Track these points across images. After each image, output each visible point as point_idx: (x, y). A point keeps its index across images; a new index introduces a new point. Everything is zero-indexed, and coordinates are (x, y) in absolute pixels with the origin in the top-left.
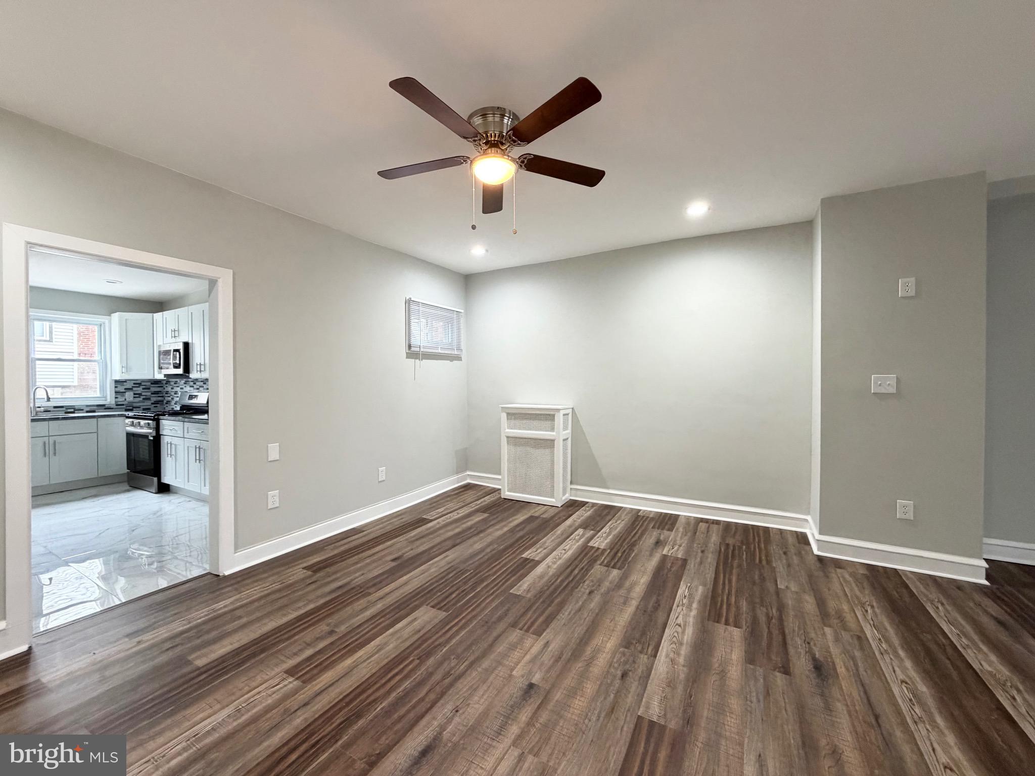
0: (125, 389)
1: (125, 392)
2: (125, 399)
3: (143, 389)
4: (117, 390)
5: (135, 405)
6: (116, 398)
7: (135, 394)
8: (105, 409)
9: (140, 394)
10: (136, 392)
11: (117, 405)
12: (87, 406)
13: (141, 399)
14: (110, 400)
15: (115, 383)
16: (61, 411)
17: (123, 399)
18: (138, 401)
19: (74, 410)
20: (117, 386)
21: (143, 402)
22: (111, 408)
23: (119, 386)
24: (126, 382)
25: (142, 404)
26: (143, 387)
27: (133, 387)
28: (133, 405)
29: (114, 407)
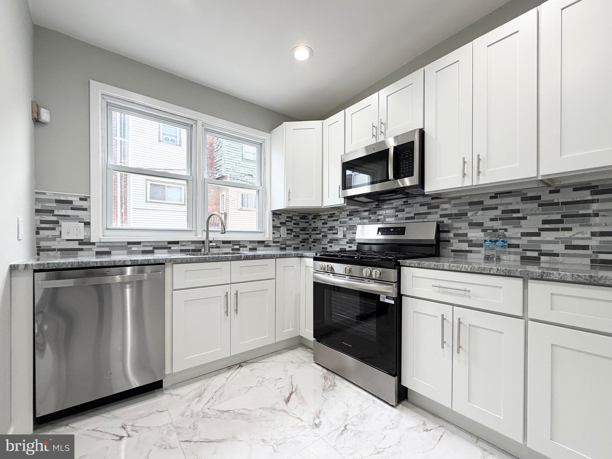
0: (281, 223)
1: (280, 227)
2: (280, 236)
3: (294, 224)
5: (288, 243)
6: (274, 233)
7: (288, 230)
8: (265, 246)
9: (291, 230)
10: (289, 228)
11: (274, 242)
12: (251, 242)
13: (292, 236)
14: (268, 235)
15: (273, 214)
16: (229, 247)
17: (279, 236)
18: (290, 238)
19: (240, 247)
20: (274, 219)
21: (294, 240)
22: (270, 246)
23: (275, 219)
24: (281, 215)
25: (293, 242)
26: (293, 222)
27: (286, 221)
28: (286, 242)
29: (272, 244)
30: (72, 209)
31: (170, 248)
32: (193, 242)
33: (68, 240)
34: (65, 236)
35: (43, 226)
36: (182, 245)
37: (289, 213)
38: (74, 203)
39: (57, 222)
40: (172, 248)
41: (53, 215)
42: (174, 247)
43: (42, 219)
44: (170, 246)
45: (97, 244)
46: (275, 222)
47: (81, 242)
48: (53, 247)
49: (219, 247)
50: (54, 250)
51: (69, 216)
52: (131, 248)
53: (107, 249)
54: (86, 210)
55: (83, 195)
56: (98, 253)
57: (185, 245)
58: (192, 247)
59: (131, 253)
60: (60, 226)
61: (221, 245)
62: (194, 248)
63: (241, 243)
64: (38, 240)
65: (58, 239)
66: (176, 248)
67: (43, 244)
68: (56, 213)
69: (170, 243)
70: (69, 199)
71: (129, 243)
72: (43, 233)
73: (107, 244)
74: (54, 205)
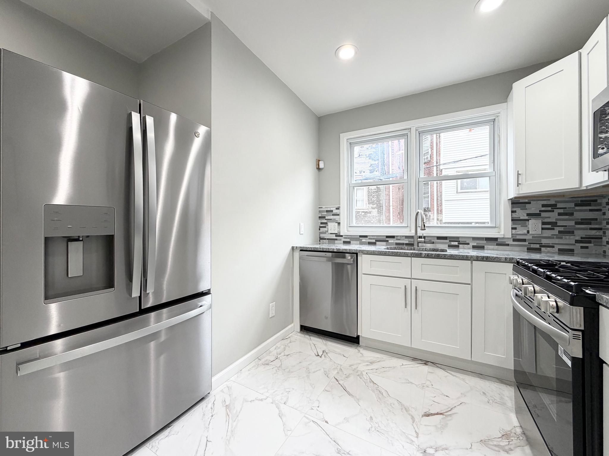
0: (528, 215)
1: (528, 220)
2: (528, 232)
3: (559, 214)
4: (515, 215)
5: (544, 241)
6: (514, 228)
7: (543, 223)
8: (497, 245)
9: (554, 224)
10: (547, 220)
11: (514, 240)
12: (474, 239)
13: (555, 232)
15: (512, 203)
16: (445, 243)
17: (526, 232)
18: (550, 235)
19: (458, 244)
20: (514, 209)
21: (557, 238)
22: (508, 245)
23: (518, 210)
24: (529, 203)
25: (557, 241)
26: (557, 211)
27: (540, 211)
28: (541, 241)
29: (511, 242)
30: (333, 215)
31: (388, 241)
32: (407, 237)
33: (331, 234)
34: (330, 232)
35: (322, 225)
36: (397, 239)
37: (549, 200)
38: (334, 212)
39: (326, 223)
40: (390, 241)
41: (325, 219)
42: (391, 241)
43: (321, 222)
44: (387, 239)
45: (343, 236)
46: (516, 213)
47: (337, 235)
48: (325, 238)
49: (433, 243)
50: (325, 239)
51: (331, 219)
52: (361, 240)
53: (348, 240)
54: (338, 215)
55: (337, 206)
56: (345, 242)
57: (399, 239)
58: (406, 241)
59: (362, 243)
60: (328, 225)
61: (436, 240)
62: (407, 242)
63: (460, 240)
64: (320, 233)
65: (327, 233)
66: (392, 241)
67: (322, 236)
68: (326, 218)
69: (387, 237)
70: (332, 209)
71: (361, 236)
72: (322, 229)
73: (348, 237)
74: (326, 213)
